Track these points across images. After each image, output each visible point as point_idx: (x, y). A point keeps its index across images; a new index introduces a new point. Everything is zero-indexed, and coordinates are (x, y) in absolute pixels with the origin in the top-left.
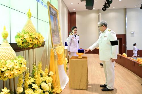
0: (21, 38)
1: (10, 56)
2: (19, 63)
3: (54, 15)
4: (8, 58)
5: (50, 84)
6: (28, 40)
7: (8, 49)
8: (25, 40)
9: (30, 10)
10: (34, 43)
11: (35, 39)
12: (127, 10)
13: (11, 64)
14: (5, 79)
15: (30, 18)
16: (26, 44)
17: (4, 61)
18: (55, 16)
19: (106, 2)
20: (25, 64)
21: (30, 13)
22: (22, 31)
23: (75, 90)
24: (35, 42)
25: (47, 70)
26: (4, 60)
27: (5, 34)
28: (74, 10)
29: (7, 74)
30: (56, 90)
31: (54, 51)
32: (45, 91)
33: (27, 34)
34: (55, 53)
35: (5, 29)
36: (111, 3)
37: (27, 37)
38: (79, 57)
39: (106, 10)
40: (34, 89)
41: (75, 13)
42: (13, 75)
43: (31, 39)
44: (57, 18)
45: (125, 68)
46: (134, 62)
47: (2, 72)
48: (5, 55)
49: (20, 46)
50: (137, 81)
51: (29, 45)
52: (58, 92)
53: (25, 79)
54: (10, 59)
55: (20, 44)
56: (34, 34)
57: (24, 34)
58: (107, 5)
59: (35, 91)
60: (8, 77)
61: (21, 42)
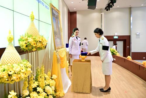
0: (25, 42)
1: (15, 60)
2: (25, 67)
3: (56, 16)
4: (15, 61)
5: (53, 88)
6: (32, 44)
7: (14, 53)
8: (29, 44)
9: (33, 13)
10: (38, 47)
11: (39, 42)
12: (132, 10)
13: (17, 67)
14: (12, 82)
15: (33, 21)
16: (30, 48)
17: (11, 65)
18: (57, 18)
19: (110, 1)
20: (30, 68)
21: (33, 16)
22: (25, 34)
23: (78, 94)
24: (39, 45)
25: (49, 73)
26: (10, 63)
27: (10, 38)
28: (75, 9)
29: (14, 77)
30: (60, 94)
31: (56, 54)
32: (49, 94)
33: (31, 37)
34: (58, 56)
35: (10, 33)
36: (116, 2)
37: (30, 40)
38: (83, 60)
39: (109, 9)
40: (38, 93)
41: (76, 12)
42: (20, 78)
43: (35, 43)
44: (58, 19)
45: (129, 72)
46: (140, 65)
47: (9, 75)
48: (12, 59)
49: (24, 49)
50: (142, 86)
51: (33, 49)
52: (61, 95)
53: (29, 83)
54: (16, 63)
55: (24, 47)
56: (37, 37)
57: (28, 37)
58: (111, 4)
59: (39, 94)
60: (15, 80)
61: (25, 45)
